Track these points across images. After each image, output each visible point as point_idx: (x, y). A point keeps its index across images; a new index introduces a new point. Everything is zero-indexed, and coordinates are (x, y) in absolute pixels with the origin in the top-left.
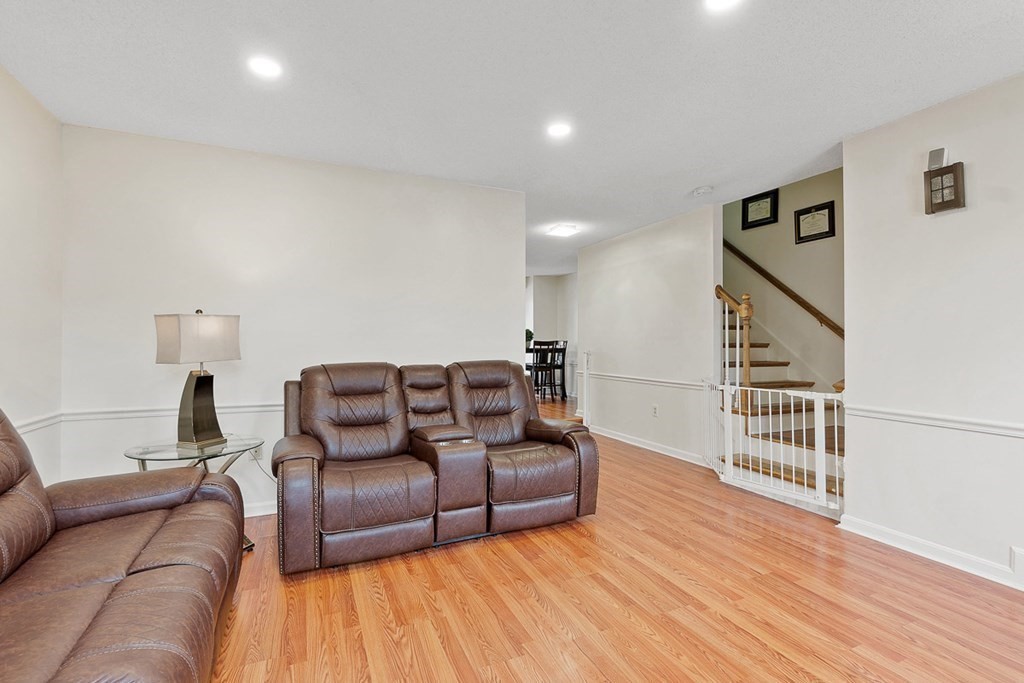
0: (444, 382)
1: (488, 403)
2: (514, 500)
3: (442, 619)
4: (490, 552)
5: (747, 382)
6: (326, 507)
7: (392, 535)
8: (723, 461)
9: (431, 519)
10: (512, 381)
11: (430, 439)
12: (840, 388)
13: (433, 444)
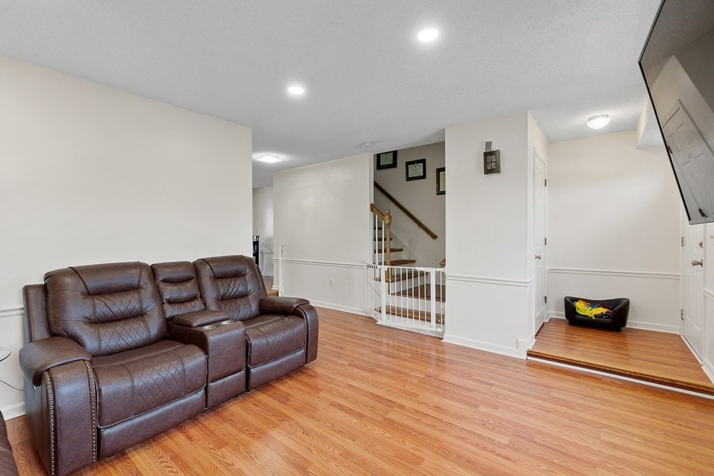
0: (193, 275)
1: (231, 289)
2: (265, 362)
3: (237, 471)
4: (251, 405)
5: (388, 262)
6: (103, 403)
7: (171, 411)
8: (380, 312)
9: (203, 391)
10: (248, 271)
11: (194, 325)
12: (443, 265)
13: (198, 329)
